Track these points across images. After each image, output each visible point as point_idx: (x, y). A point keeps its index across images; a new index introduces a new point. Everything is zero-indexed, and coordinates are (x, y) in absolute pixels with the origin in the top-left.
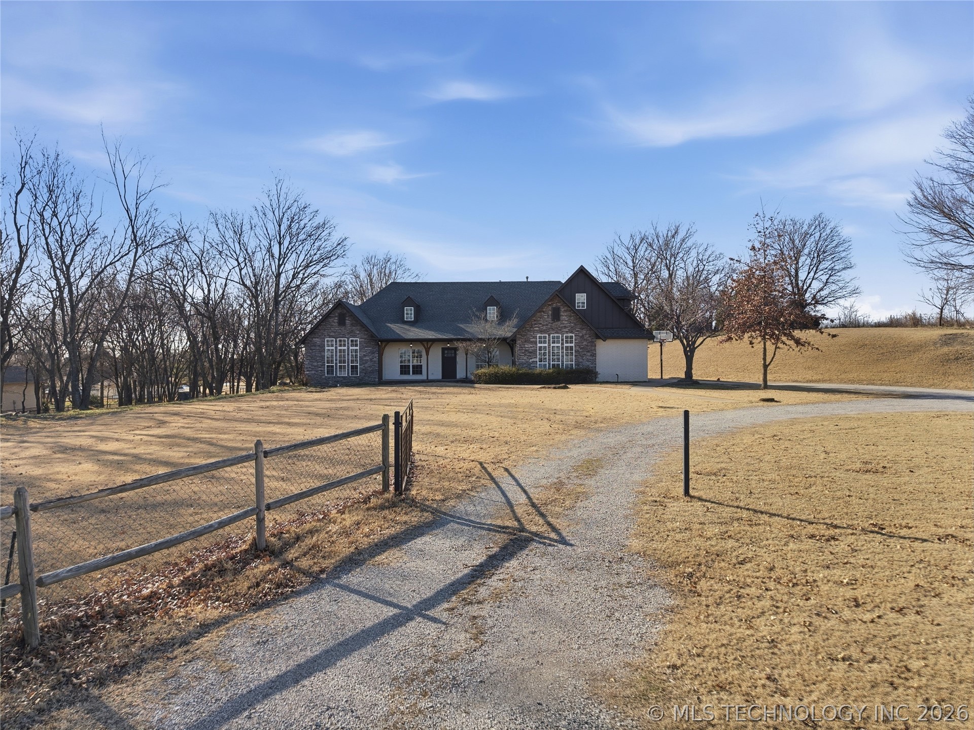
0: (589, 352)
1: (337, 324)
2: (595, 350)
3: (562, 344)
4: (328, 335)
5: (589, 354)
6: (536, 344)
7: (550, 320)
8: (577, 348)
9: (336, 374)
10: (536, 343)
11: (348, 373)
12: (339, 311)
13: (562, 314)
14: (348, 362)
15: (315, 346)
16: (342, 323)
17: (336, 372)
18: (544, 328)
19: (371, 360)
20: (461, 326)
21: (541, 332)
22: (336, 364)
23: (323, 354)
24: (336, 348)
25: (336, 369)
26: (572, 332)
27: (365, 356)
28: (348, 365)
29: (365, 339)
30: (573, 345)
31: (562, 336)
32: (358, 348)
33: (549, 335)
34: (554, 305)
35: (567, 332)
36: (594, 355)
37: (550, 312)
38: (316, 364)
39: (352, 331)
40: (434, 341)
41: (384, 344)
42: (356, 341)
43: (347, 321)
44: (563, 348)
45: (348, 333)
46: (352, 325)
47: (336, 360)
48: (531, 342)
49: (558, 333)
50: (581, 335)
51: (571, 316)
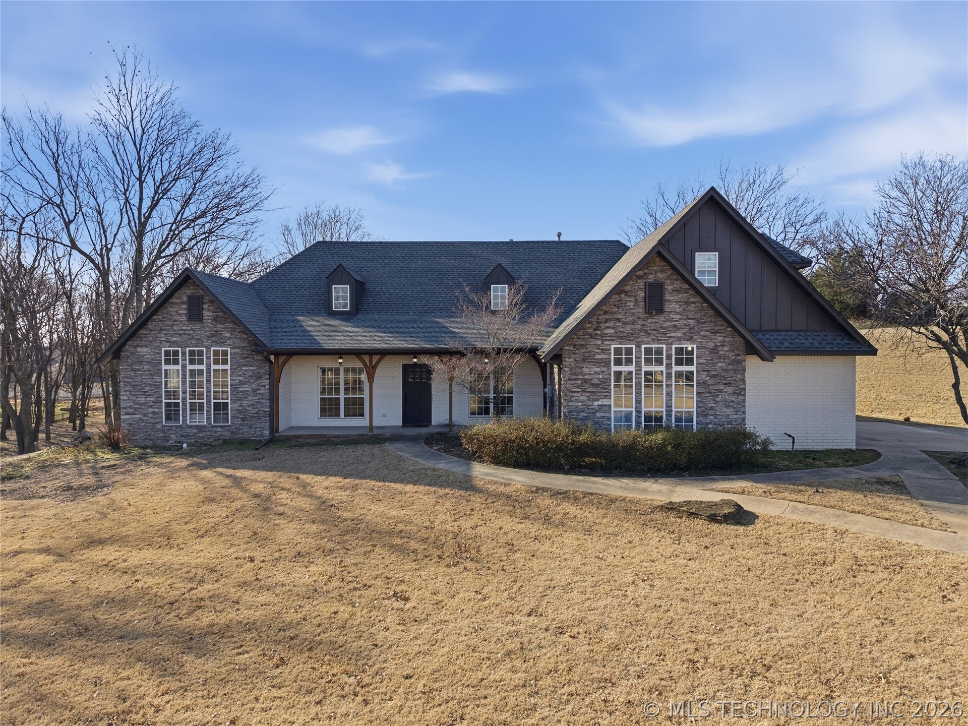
0: (729, 384)
1: (184, 318)
2: (743, 381)
3: (669, 366)
4: (168, 341)
5: (730, 390)
6: (609, 368)
7: (640, 310)
8: (704, 376)
9: (184, 420)
10: (607, 363)
11: (209, 419)
12: (188, 292)
13: (668, 297)
14: (208, 396)
15: (141, 363)
16: (195, 315)
17: (184, 416)
18: (627, 329)
19: (255, 391)
20: (441, 321)
21: (620, 338)
22: (184, 399)
23: (157, 379)
24: (184, 367)
25: (184, 410)
26: (691, 339)
27: (242, 383)
28: (209, 402)
29: (243, 348)
30: (693, 368)
31: (669, 349)
32: (228, 367)
33: (638, 346)
34: (651, 278)
35: (679, 339)
36: (741, 392)
37: (641, 294)
38: (142, 400)
39: (216, 333)
40: (384, 353)
41: (282, 359)
42: (225, 353)
43: (205, 313)
44: (669, 376)
45: (208, 337)
46: (215, 319)
47: (184, 392)
48: (598, 362)
49: (659, 341)
50: (711, 345)
51: (688, 303)
